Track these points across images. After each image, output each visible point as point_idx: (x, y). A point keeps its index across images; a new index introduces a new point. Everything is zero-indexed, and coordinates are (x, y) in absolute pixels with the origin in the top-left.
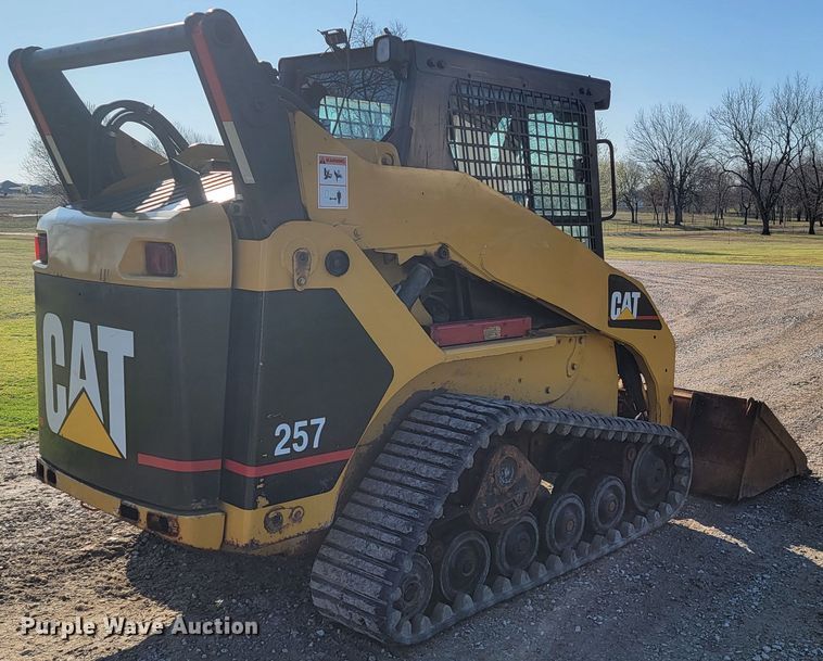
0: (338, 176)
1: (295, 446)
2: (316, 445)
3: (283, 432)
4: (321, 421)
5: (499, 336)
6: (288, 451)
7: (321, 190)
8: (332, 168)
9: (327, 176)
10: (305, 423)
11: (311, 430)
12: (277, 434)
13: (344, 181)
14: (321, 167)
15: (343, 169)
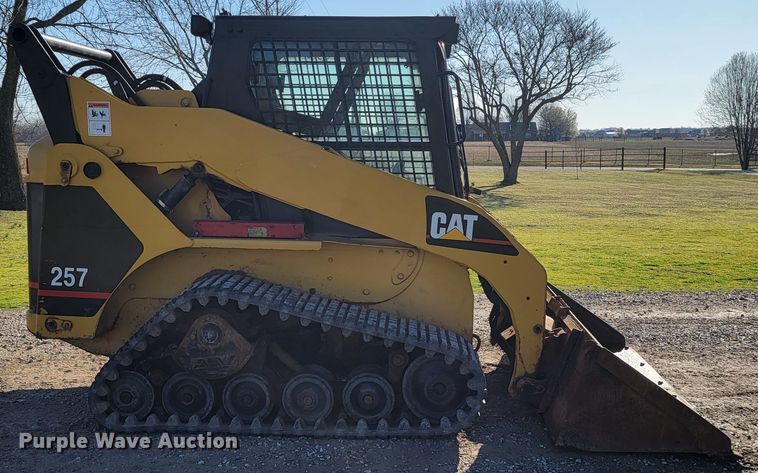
0: (102, 115)
1: (66, 282)
2: (81, 285)
3: (57, 272)
4: (85, 271)
5: (265, 235)
6: (60, 284)
7: (90, 124)
8: (98, 110)
9: (94, 115)
10: (72, 270)
11: (78, 275)
12: (53, 272)
13: (108, 117)
14: (90, 110)
15: (106, 111)
